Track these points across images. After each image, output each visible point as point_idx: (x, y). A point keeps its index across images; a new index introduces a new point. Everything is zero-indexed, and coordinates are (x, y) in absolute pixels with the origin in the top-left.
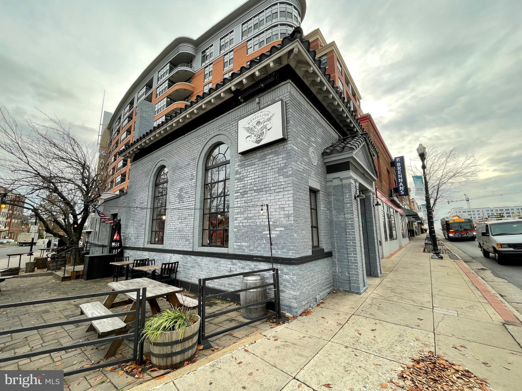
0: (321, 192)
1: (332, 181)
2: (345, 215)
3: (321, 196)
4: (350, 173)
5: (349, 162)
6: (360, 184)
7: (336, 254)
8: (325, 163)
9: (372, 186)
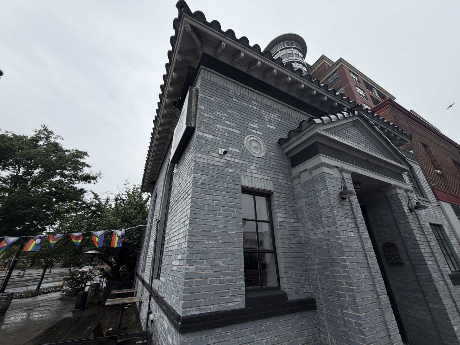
0: (275, 194)
1: (299, 177)
2: (324, 227)
3: (276, 200)
4: (320, 159)
5: (316, 143)
6: (354, 175)
7: (321, 305)
8: (287, 154)
9: (403, 180)
